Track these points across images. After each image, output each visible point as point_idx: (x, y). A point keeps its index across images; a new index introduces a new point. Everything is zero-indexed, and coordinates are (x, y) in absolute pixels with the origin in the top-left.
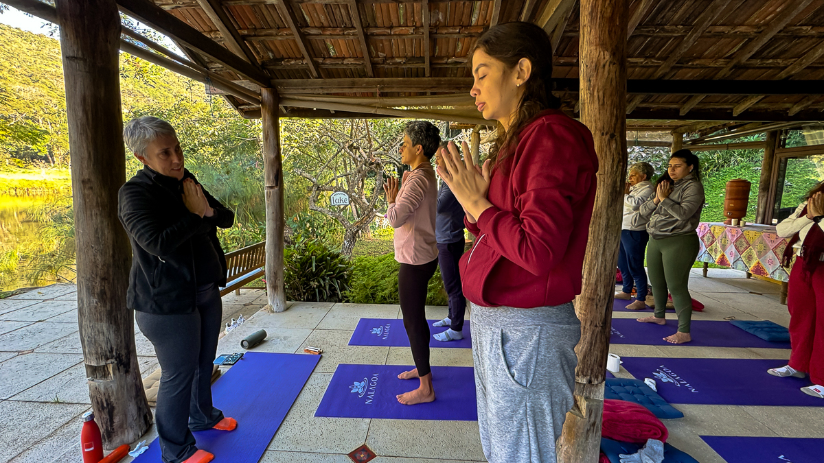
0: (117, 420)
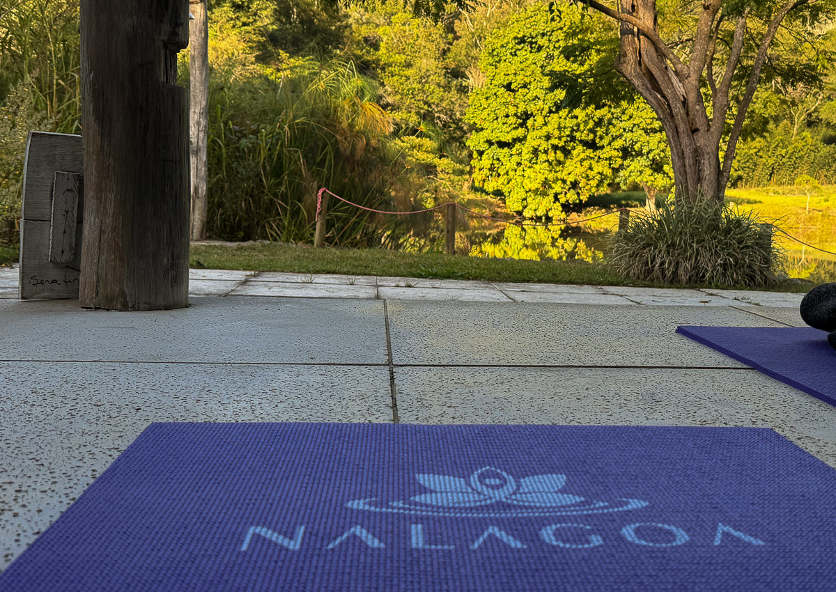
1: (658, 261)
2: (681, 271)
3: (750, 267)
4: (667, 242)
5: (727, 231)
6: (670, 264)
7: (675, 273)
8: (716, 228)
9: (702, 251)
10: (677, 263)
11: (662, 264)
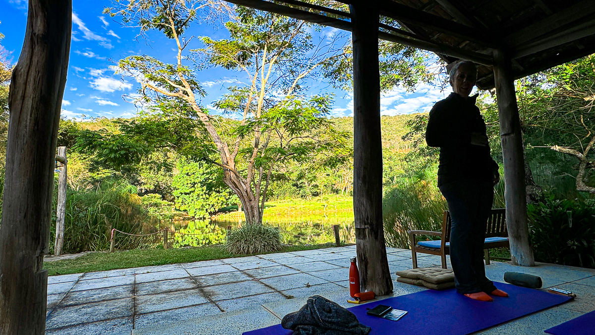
0: (369, 272)
2: (250, 249)
3: (272, 245)
4: (244, 239)
5: (264, 234)
6: (246, 247)
7: (248, 250)
8: (261, 233)
9: (256, 241)
10: (248, 247)
11: (243, 247)
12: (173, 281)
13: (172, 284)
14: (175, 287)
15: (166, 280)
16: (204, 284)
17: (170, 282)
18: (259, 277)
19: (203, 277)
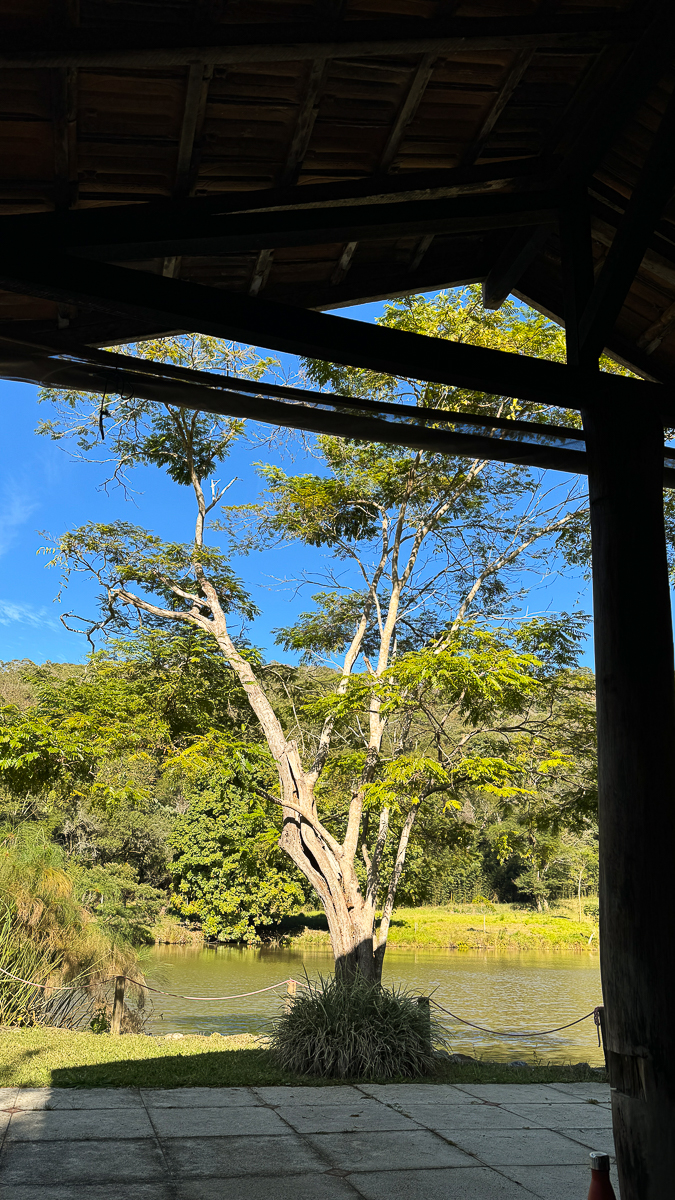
1: (318, 1051)
2: (340, 1062)
3: (407, 1054)
4: (326, 1028)
5: (384, 1015)
6: (329, 1053)
7: (334, 1065)
9: (360, 1039)
10: (337, 1053)
11: (322, 1054)
12: (104, 1145)
13: (102, 1158)
14: (104, 1168)
15: (88, 1140)
16: (187, 1167)
17: (96, 1149)
18: (348, 1165)
19: (189, 1144)
